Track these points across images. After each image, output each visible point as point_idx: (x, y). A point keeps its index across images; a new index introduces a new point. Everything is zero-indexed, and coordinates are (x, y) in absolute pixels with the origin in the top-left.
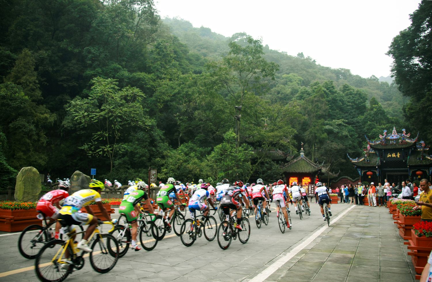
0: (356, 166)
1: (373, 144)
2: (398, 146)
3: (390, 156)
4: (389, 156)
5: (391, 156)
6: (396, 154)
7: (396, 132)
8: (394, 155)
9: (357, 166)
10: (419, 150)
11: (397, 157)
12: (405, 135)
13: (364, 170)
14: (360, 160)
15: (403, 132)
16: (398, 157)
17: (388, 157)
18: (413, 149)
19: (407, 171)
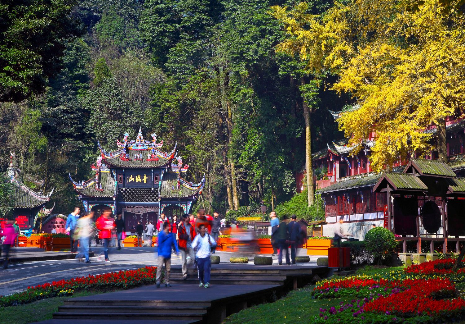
0: (81, 196)
1: (109, 158)
2: (146, 165)
3: (133, 179)
4: (131, 179)
5: (135, 180)
6: (142, 178)
7: (142, 138)
8: (138, 179)
9: (83, 195)
10: (174, 171)
11: (143, 182)
12: (155, 145)
13: (94, 203)
14: (88, 185)
15: (152, 139)
16: (145, 182)
17: (130, 181)
18: (167, 170)
19: (156, 206)
